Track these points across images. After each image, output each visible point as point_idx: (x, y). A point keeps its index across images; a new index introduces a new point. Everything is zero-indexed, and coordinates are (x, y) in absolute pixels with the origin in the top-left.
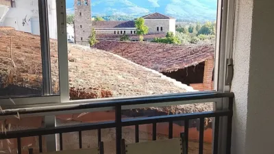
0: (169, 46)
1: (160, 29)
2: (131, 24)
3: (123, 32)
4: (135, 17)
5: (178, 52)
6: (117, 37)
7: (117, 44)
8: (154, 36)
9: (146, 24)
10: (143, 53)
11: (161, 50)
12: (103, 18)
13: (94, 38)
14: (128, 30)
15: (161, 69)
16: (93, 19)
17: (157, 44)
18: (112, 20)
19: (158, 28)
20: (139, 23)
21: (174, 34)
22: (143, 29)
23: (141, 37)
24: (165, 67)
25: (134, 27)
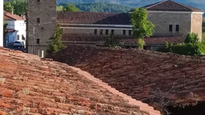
0: (185, 58)
1: (174, 28)
2: (124, 18)
3: (110, 32)
4: (133, 7)
5: (198, 70)
6: (99, 39)
7: (95, 52)
8: (163, 40)
9: (150, 19)
10: (138, 69)
11: (168, 66)
12: (78, 6)
13: (60, 41)
14: (119, 29)
15: (166, 100)
16: (60, 9)
17: (164, 55)
18: (94, 10)
19: (171, 26)
20: (138, 17)
21: (200, 37)
22: (145, 27)
23: (142, 42)
24: (173, 97)
25: (130, 23)
